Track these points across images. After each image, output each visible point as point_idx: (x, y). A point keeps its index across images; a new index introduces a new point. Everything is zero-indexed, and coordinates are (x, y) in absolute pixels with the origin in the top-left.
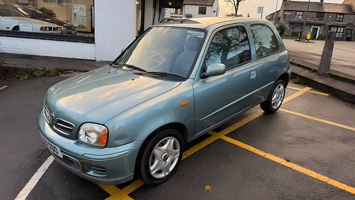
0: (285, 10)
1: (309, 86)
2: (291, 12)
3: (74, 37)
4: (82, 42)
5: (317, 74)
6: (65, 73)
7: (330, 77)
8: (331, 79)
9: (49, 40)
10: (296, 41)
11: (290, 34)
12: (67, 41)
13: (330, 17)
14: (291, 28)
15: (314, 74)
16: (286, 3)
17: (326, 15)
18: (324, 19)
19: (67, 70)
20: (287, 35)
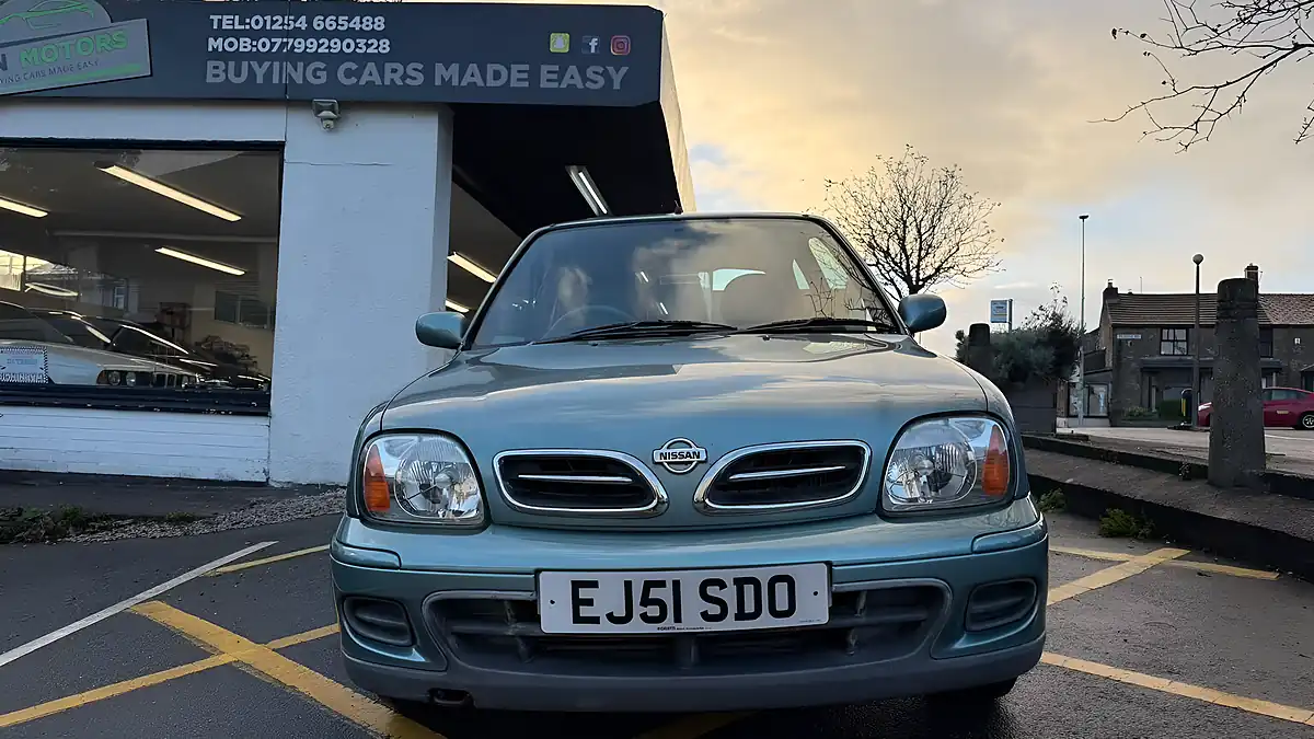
0: (1115, 327)
1: (1179, 546)
2: (1141, 331)
3: (198, 395)
4: (219, 412)
5: (1211, 483)
6: (94, 527)
7: (1275, 491)
8: (1278, 499)
9: (93, 407)
10: (1174, 428)
11: (1154, 410)
12: (163, 410)
13: (1297, 341)
14: (1154, 390)
15: (1197, 486)
16: (1115, 301)
17: (1277, 335)
18: (1275, 350)
19: (107, 518)
20: (1140, 414)
